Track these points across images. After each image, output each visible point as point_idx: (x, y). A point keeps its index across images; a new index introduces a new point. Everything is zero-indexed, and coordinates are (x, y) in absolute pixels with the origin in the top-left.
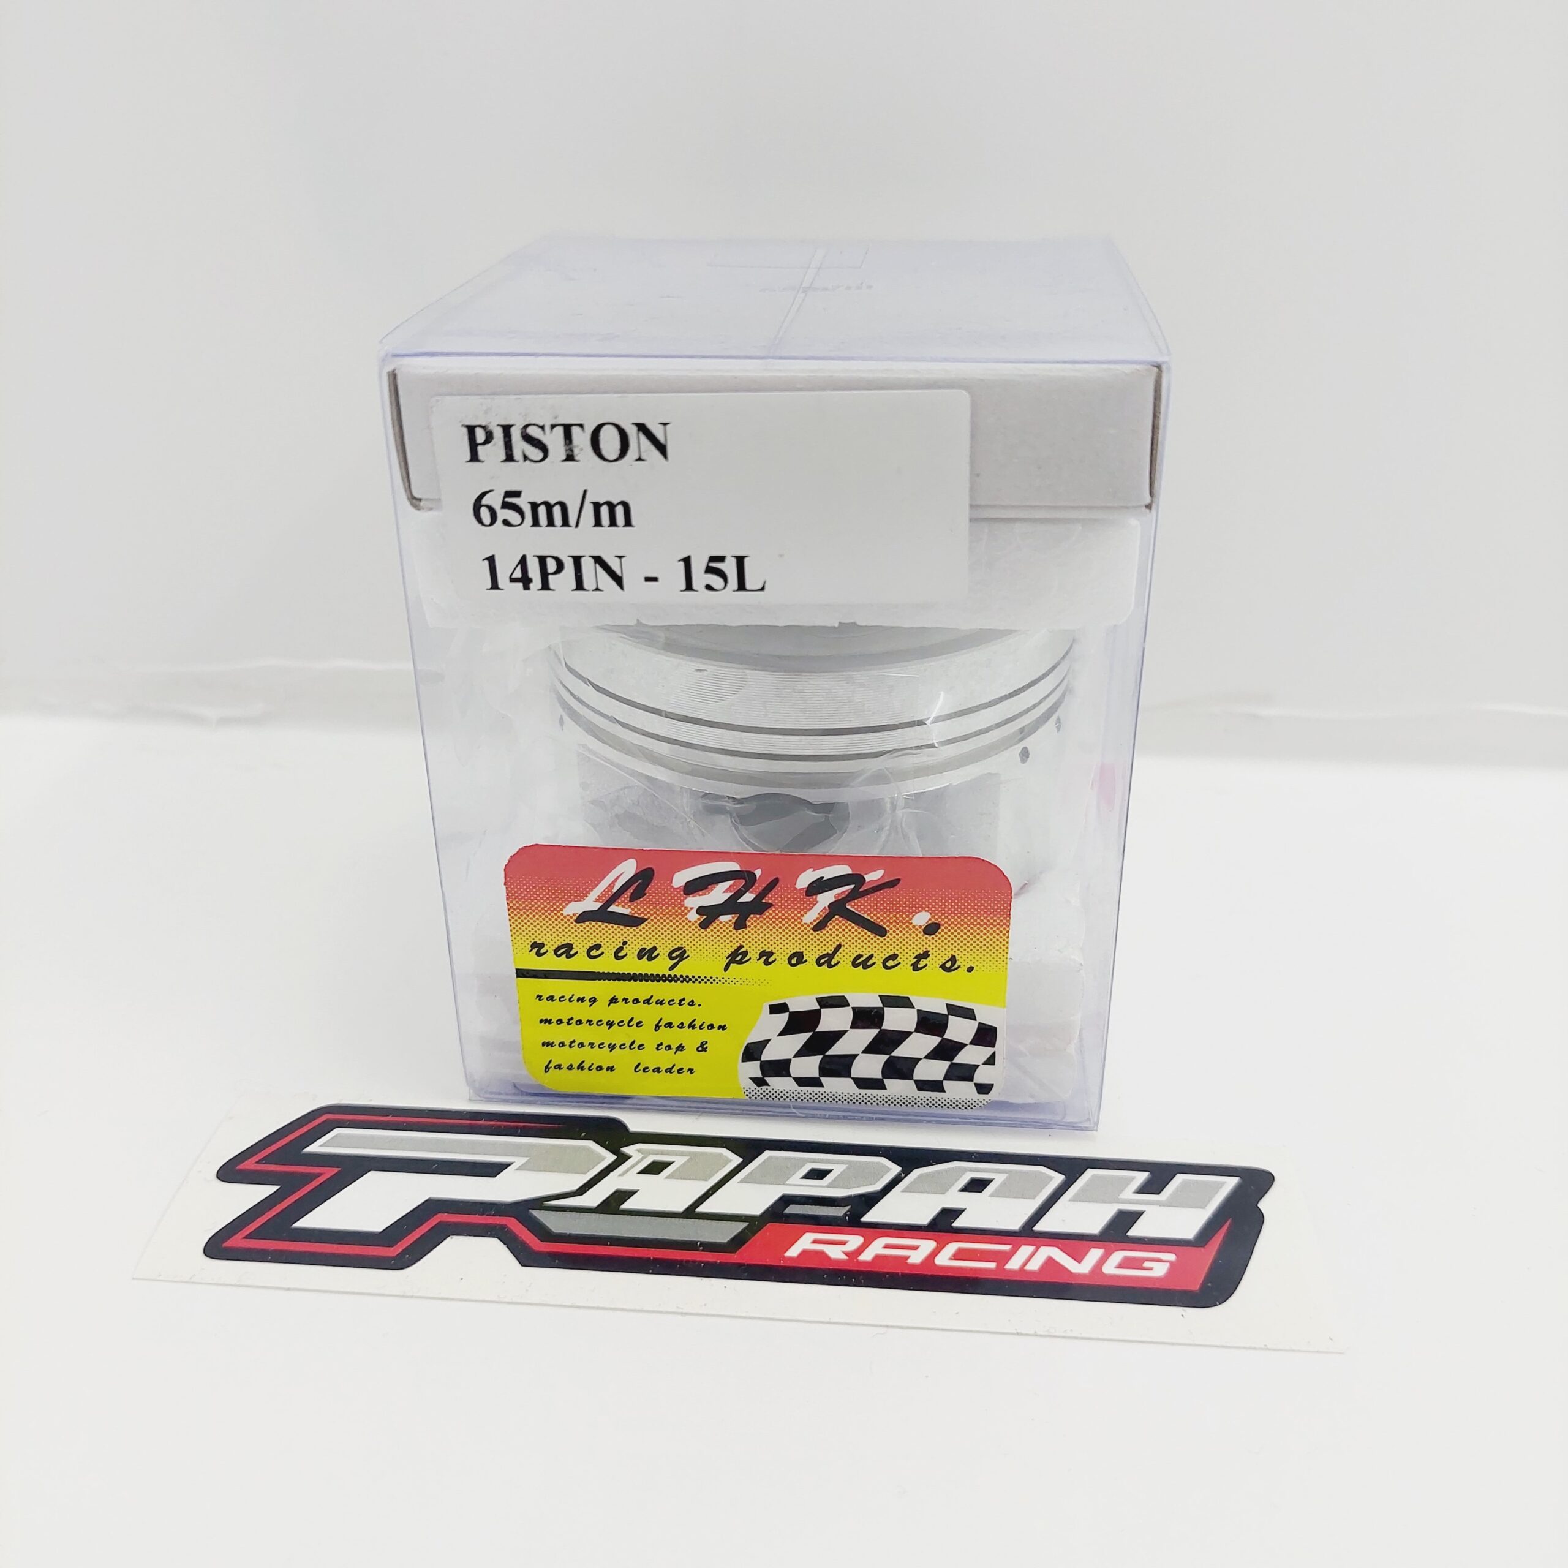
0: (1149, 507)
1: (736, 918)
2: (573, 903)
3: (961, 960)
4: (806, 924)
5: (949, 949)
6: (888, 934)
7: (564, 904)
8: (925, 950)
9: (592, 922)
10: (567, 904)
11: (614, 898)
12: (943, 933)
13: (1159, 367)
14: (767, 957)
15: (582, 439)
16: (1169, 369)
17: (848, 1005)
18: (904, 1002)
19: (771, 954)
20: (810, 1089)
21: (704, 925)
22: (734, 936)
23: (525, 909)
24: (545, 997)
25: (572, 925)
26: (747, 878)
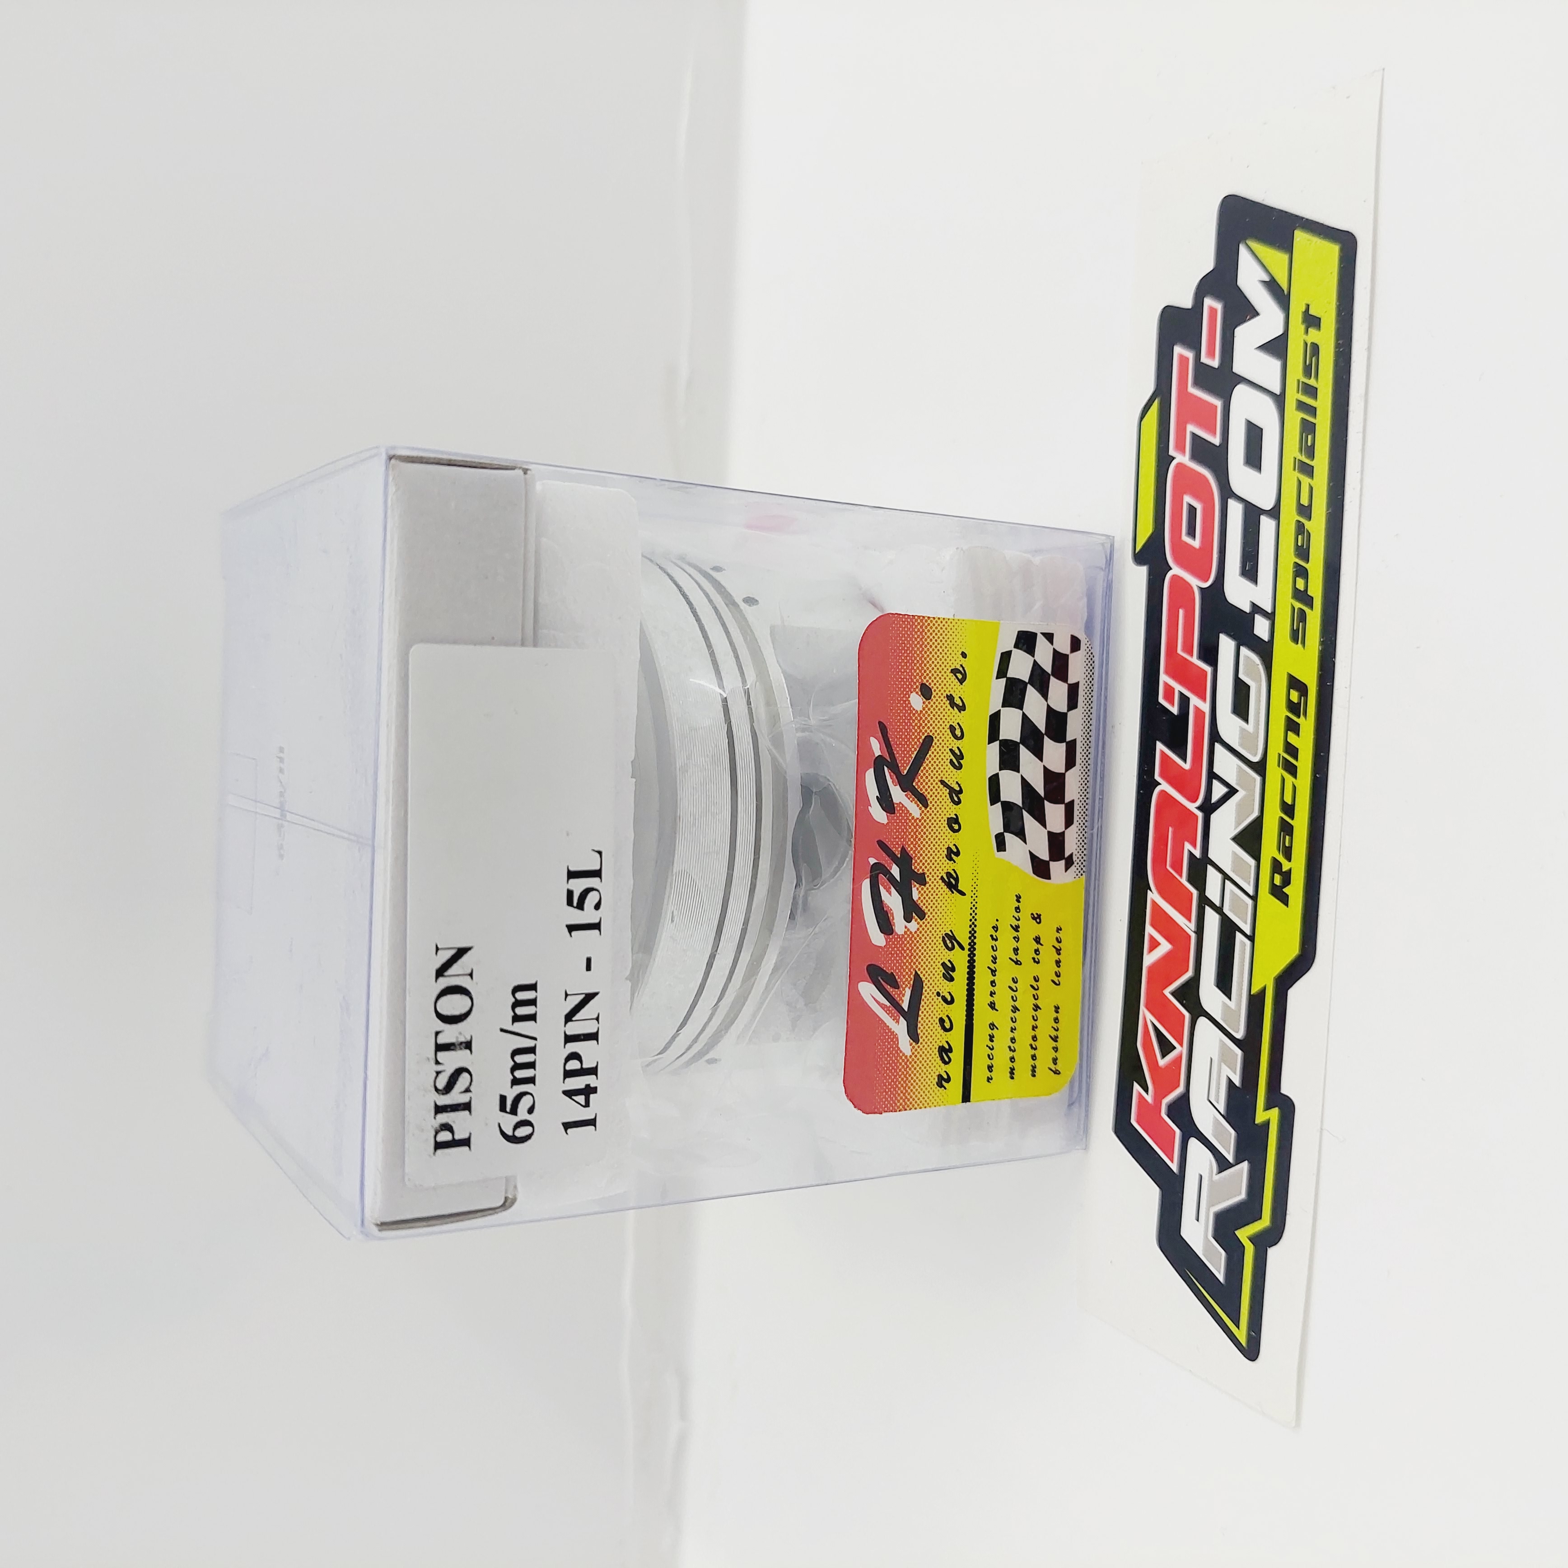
0: (525, 471)
1: (915, 883)
2: (899, 1046)
3: (955, 663)
4: (921, 815)
5: (945, 675)
6: (931, 734)
7: (901, 1055)
8: (946, 699)
9: (919, 1026)
10: (901, 1052)
11: (896, 1004)
12: (930, 681)
13: (391, 458)
14: (952, 853)
15: (451, 1033)
16: (394, 448)
17: (997, 775)
18: (995, 720)
19: (949, 849)
20: (1076, 813)
21: (922, 915)
22: (932, 886)
23: (905, 1093)
24: (989, 1074)
25: (921, 1047)
26: (877, 872)
